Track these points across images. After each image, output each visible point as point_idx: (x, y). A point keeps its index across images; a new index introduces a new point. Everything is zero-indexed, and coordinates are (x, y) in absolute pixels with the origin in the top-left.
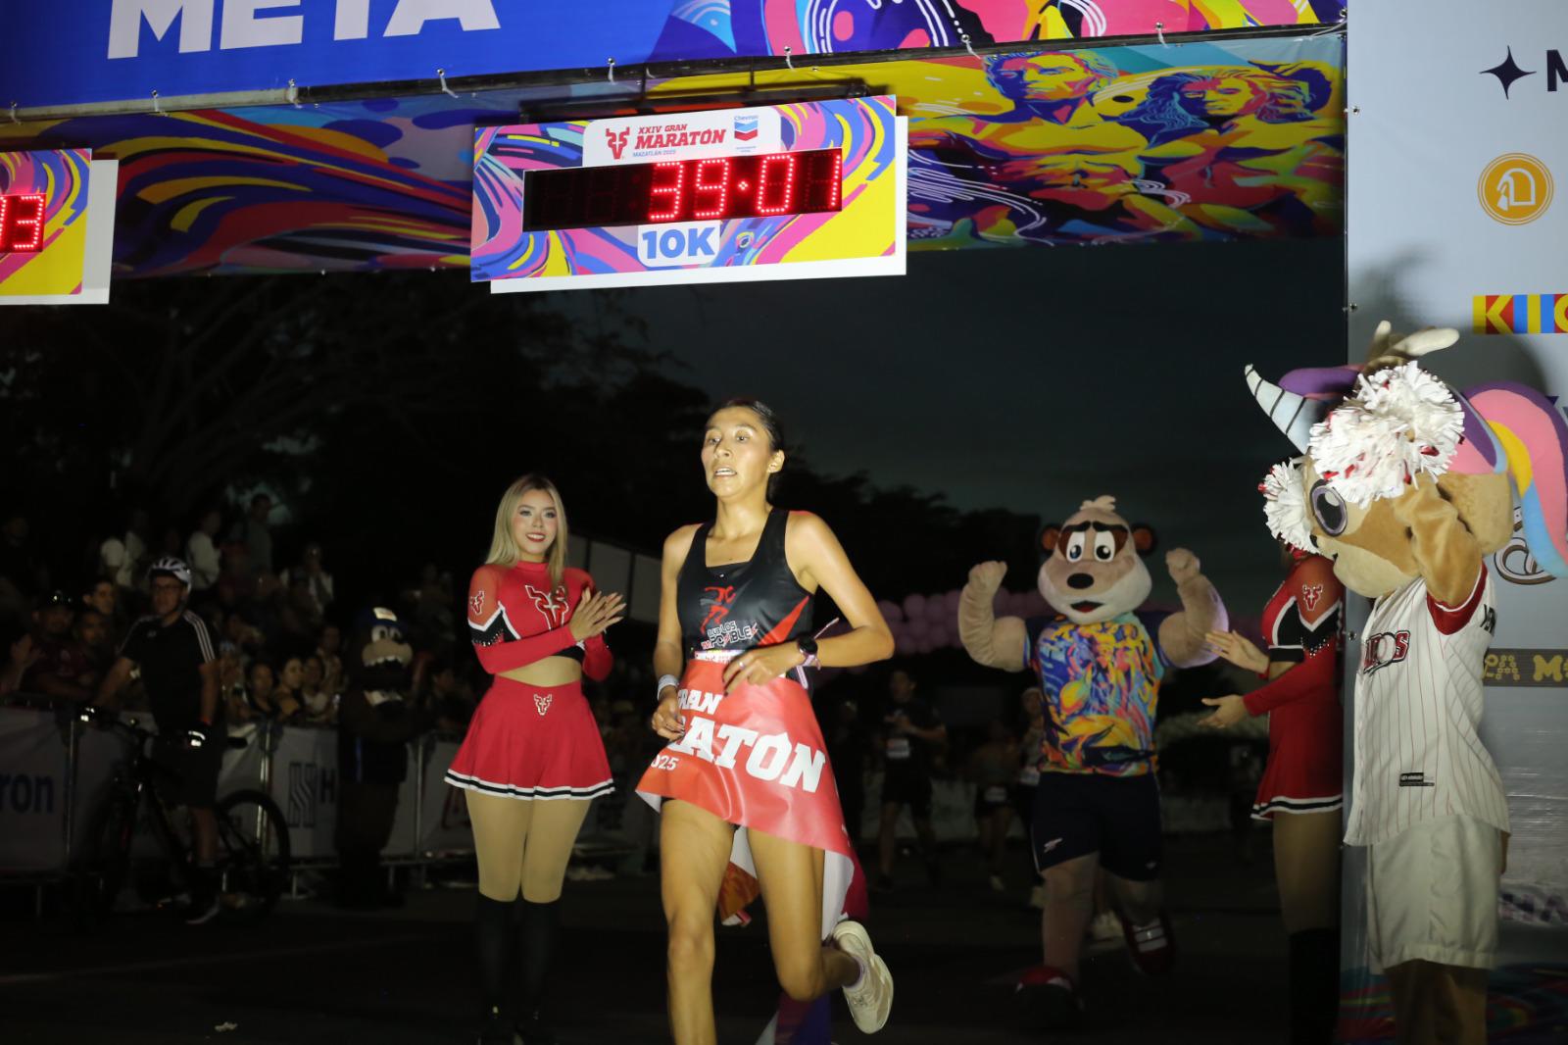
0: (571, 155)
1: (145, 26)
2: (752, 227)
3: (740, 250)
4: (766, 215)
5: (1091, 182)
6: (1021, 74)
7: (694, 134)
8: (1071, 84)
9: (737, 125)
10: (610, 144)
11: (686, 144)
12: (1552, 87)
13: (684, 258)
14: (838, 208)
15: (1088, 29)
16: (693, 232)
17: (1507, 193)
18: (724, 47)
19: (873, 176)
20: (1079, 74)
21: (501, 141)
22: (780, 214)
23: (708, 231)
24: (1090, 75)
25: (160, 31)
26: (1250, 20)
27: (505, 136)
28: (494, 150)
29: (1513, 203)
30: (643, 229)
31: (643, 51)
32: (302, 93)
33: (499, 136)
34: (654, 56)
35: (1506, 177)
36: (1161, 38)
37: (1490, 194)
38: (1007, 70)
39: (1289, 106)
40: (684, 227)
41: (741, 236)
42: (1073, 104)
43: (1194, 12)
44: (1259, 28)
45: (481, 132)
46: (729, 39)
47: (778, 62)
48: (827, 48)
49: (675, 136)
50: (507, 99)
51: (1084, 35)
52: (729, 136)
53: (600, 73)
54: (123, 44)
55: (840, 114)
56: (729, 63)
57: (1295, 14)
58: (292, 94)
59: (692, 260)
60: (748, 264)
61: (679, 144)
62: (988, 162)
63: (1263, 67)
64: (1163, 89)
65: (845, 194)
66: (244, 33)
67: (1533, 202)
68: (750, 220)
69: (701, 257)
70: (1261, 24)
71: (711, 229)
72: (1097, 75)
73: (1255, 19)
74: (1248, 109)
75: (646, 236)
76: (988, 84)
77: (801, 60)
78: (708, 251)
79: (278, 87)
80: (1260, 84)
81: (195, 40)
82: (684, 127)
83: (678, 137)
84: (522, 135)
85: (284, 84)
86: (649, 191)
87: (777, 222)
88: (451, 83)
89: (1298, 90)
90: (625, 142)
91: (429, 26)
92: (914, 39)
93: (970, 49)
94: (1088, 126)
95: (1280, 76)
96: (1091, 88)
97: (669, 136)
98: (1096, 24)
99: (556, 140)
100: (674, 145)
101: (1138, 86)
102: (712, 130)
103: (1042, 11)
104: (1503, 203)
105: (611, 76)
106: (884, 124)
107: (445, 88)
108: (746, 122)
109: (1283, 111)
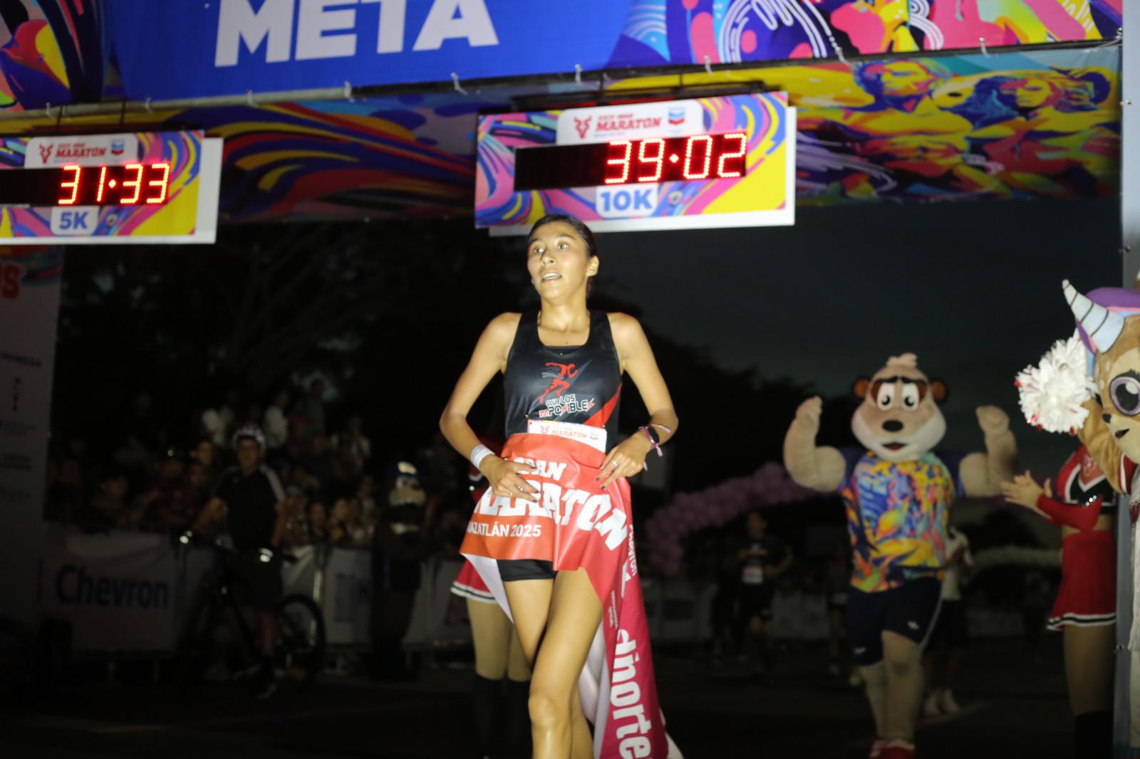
0: (549, 136)
1: (243, 46)
2: (681, 189)
3: (672, 206)
4: (691, 180)
5: (930, 155)
6: (879, 76)
7: (639, 121)
8: (917, 84)
9: (671, 114)
10: (578, 128)
11: (633, 128)
13: (630, 211)
14: (744, 175)
15: (929, 44)
16: (637, 193)
18: (660, 58)
19: (770, 151)
20: (922, 77)
21: (498, 126)
22: (702, 179)
23: (648, 192)
24: (930, 77)
25: (253, 46)
26: (1050, 36)
27: (501, 122)
28: (493, 132)
30: (600, 190)
31: (602, 60)
32: (355, 91)
33: (496, 122)
34: (610, 64)
36: (984, 50)
38: (870, 74)
39: (1078, 100)
40: (631, 189)
41: (672, 195)
42: (916, 98)
43: (1009, 32)
44: (1056, 43)
45: (483, 119)
46: (664, 52)
47: (700, 68)
48: (737, 58)
49: (624, 122)
50: (502, 94)
51: (926, 48)
52: (664, 122)
53: (570, 76)
54: (226, 56)
55: (746, 106)
56: (665, 69)
57: (1083, 31)
58: (347, 91)
59: (637, 213)
60: (678, 216)
61: (627, 128)
62: (853, 141)
63: (1059, 71)
64: (985, 88)
65: (749, 165)
66: (312, 48)
68: (681, 184)
69: (643, 210)
70: (1058, 39)
71: (651, 190)
72: (936, 77)
73: (1053, 35)
74: (1048, 102)
75: (602, 195)
76: (854, 85)
77: (717, 67)
78: (648, 206)
79: (338, 87)
80: (1057, 84)
81: (277, 53)
82: (631, 115)
83: (627, 123)
84: (512, 121)
85: (341, 85)
86: (605, 162)
87: (698, 184)
88: (462, 83)
89: (1086, 88)
90: (587, 126)
91: (448, 43)
92: (800, 51)
93: (842, 58)
94: (927, 115)
95: (1072, 78)
96: (931, 86)
97: (620, 122)
98: (936, 39)
99: (538, 125)
100: (623, 129)
101: (966, 85)
102: (652, 118)
103: (895, 29)
105: (578, 78)
106: (778, 113)
107: (457, 87)
108: (676, 112)
109: (1074, 103)
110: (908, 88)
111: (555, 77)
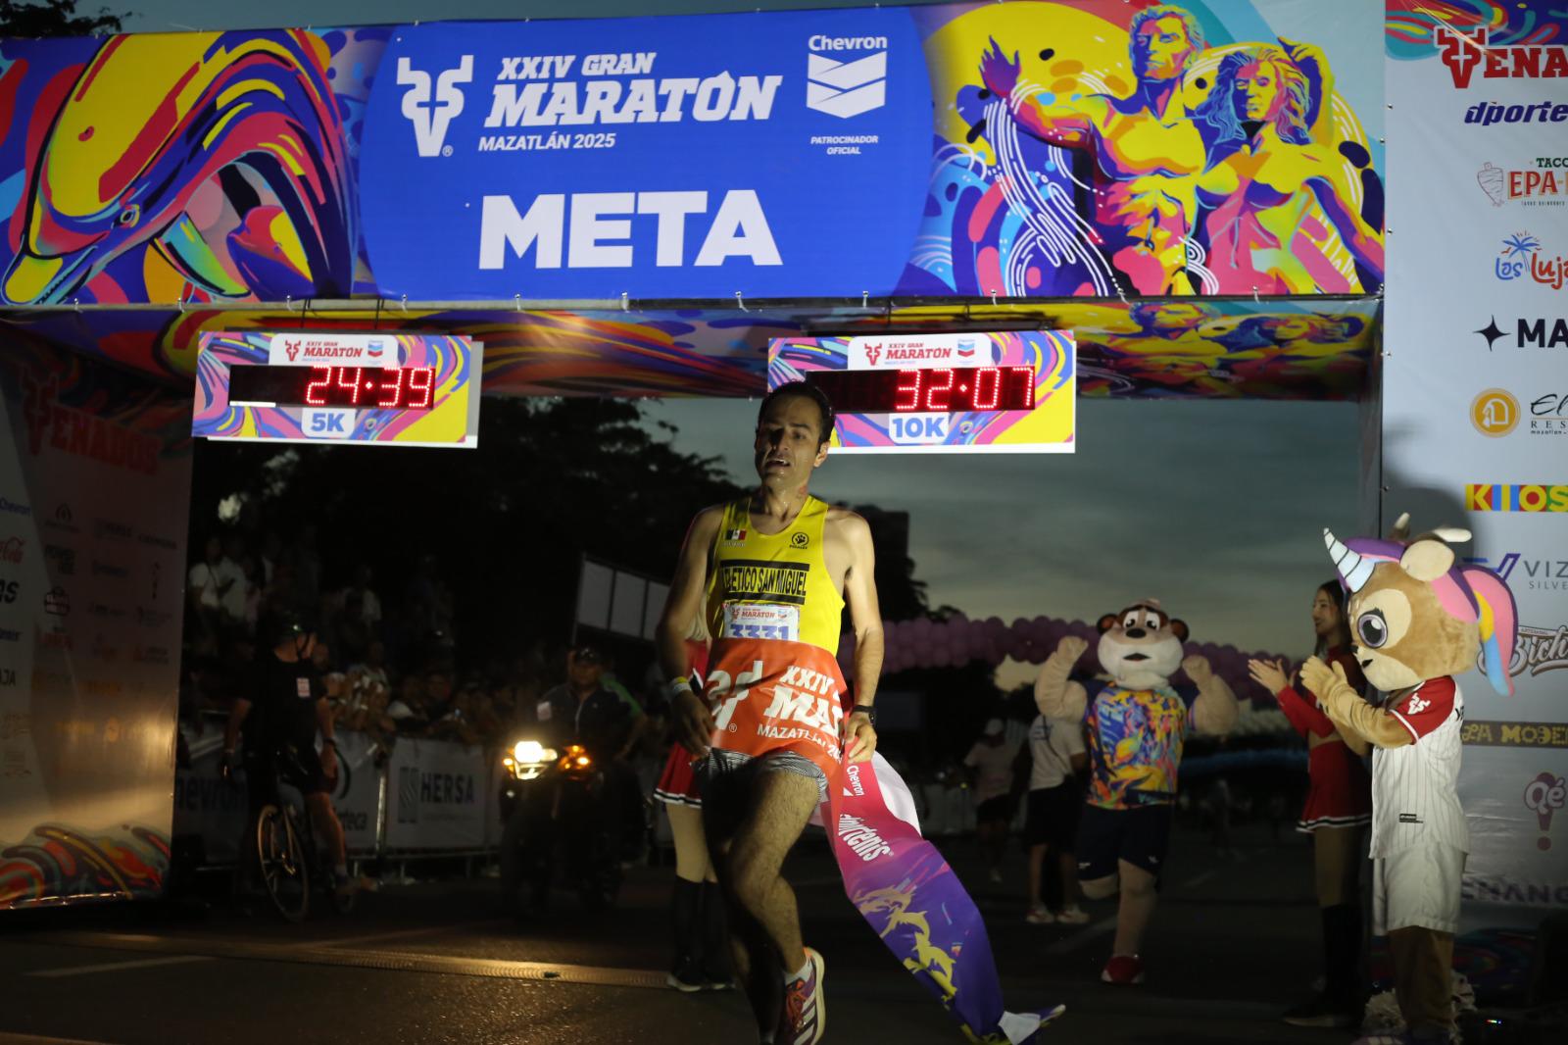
0: (840, 361)
1: (508, 247)
2: (971, 418)
3: (963, 434)
4: (980, 410)
5: (1178, 370)
6: (1153, 313)
7: (929, 351)
8: (1187, 320)
9: (960, 346)
10: (868, 355)
11: (923, 357)
12: (1521, 344)
13: (922, 438)
14: (1032, 407)
15: (1206, 290)
16: (929, 420)
17: (1490, 416)
18: (947, 288)
19: (1057, 387)
20: (1194, 315)
21: (788, 348)
22: (990, 410)
23: (940, 420)
24: (1202, 316)
25: (520, 250)
26: (1317, 288)
27: (791, 345)
28: (783, 355)
29: (1493, 423)
30: (893, 416)
31: (889, 286)
32: (633, 304)
33: (786, 345)
34: (895, 292)
35: (1489, 405)
36: (1256, 298)
37: (1478, 415)
38: (1146, 312)
39: (1332, 335)
40: (922, 416)
41: (964, 424)
42: (1184, 330)
43: (1280, 281)
44: (1324, 295)
45: (773, 342)
46: (951, 283)
47: (987, 301)
48: (1022, 293)
49: (915, 351)
50: (783, 314)
51: (1203, 293)
52: (954, 353)
53: (858, 301)
54: (491, 258)
55: (1034, 342)
56: (950, 298)
58: (625, 304)
59: (928, 440)
60: (969, 444)
61: (918, 357)
63: (1321, 315)
64: (1248, 325)
65: (1038, 398)
66: (585, 256)
67: (1506, 422)
68: (970, 413)
69: (935, 438)
70: (1325, 292)
71: (944, 419)
72: (1206, 316)
74: (1304, 336)
75: (895, 421)
76: (1128, 318)
77: (1002, 300)
78: (940, 434)
79: (614, 298)
80: (1316, 324)
81: (548, 258)
82: (921, 345)
83: (917, 352)
84: (804, 345)
85: (618, 296)
86: (896, 389)
87: (988, 414)
88: (746, 302)
89: (1341, 327)
90: (878, 354)
91: (729, 260)
92: (1084, 289)
93: (1123, 299)
94: (1189, 342)
95: (1331, 321)
96: (1199, 322)
97: (910, 351)
98: (1212, 286)
99: (828, 350)
100: (914, 357)
101: (1232, 323)
102: (942, 348)
103: (1174, 274)
104: (1486, 422)
105: (865, 304)
106: (1065, 350)
107: (741, 306)
108: (965, 344)
109: (1327, 337)
110: (1178, 322)
111: (842, 301)
